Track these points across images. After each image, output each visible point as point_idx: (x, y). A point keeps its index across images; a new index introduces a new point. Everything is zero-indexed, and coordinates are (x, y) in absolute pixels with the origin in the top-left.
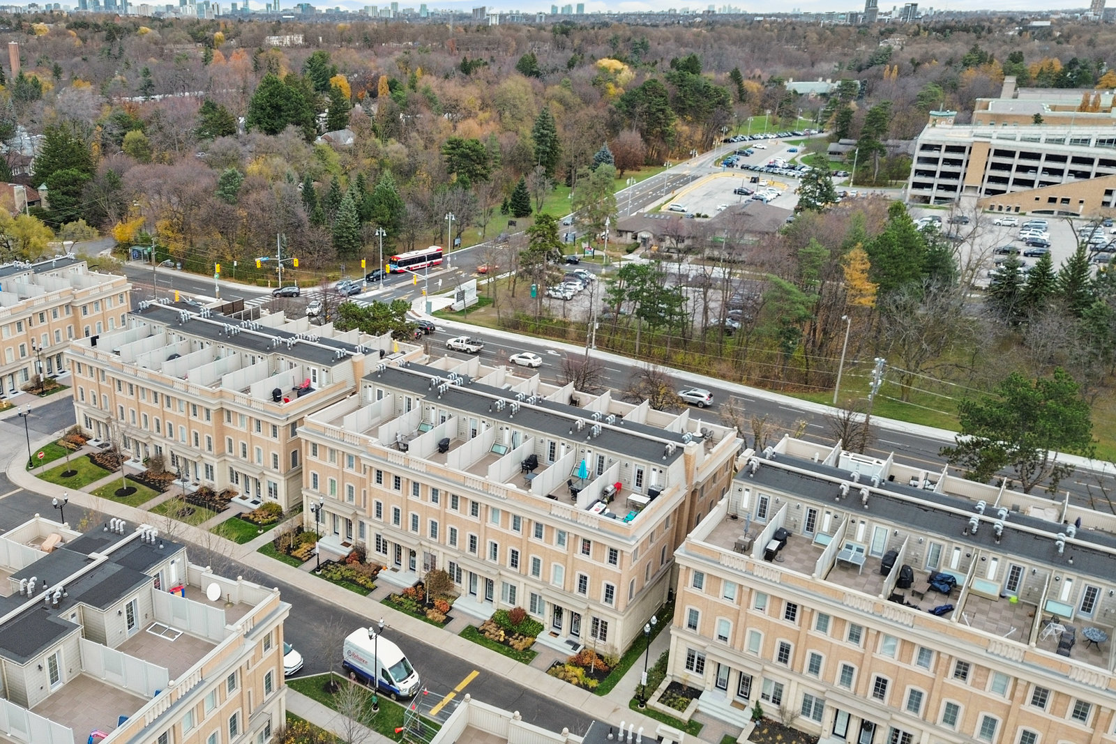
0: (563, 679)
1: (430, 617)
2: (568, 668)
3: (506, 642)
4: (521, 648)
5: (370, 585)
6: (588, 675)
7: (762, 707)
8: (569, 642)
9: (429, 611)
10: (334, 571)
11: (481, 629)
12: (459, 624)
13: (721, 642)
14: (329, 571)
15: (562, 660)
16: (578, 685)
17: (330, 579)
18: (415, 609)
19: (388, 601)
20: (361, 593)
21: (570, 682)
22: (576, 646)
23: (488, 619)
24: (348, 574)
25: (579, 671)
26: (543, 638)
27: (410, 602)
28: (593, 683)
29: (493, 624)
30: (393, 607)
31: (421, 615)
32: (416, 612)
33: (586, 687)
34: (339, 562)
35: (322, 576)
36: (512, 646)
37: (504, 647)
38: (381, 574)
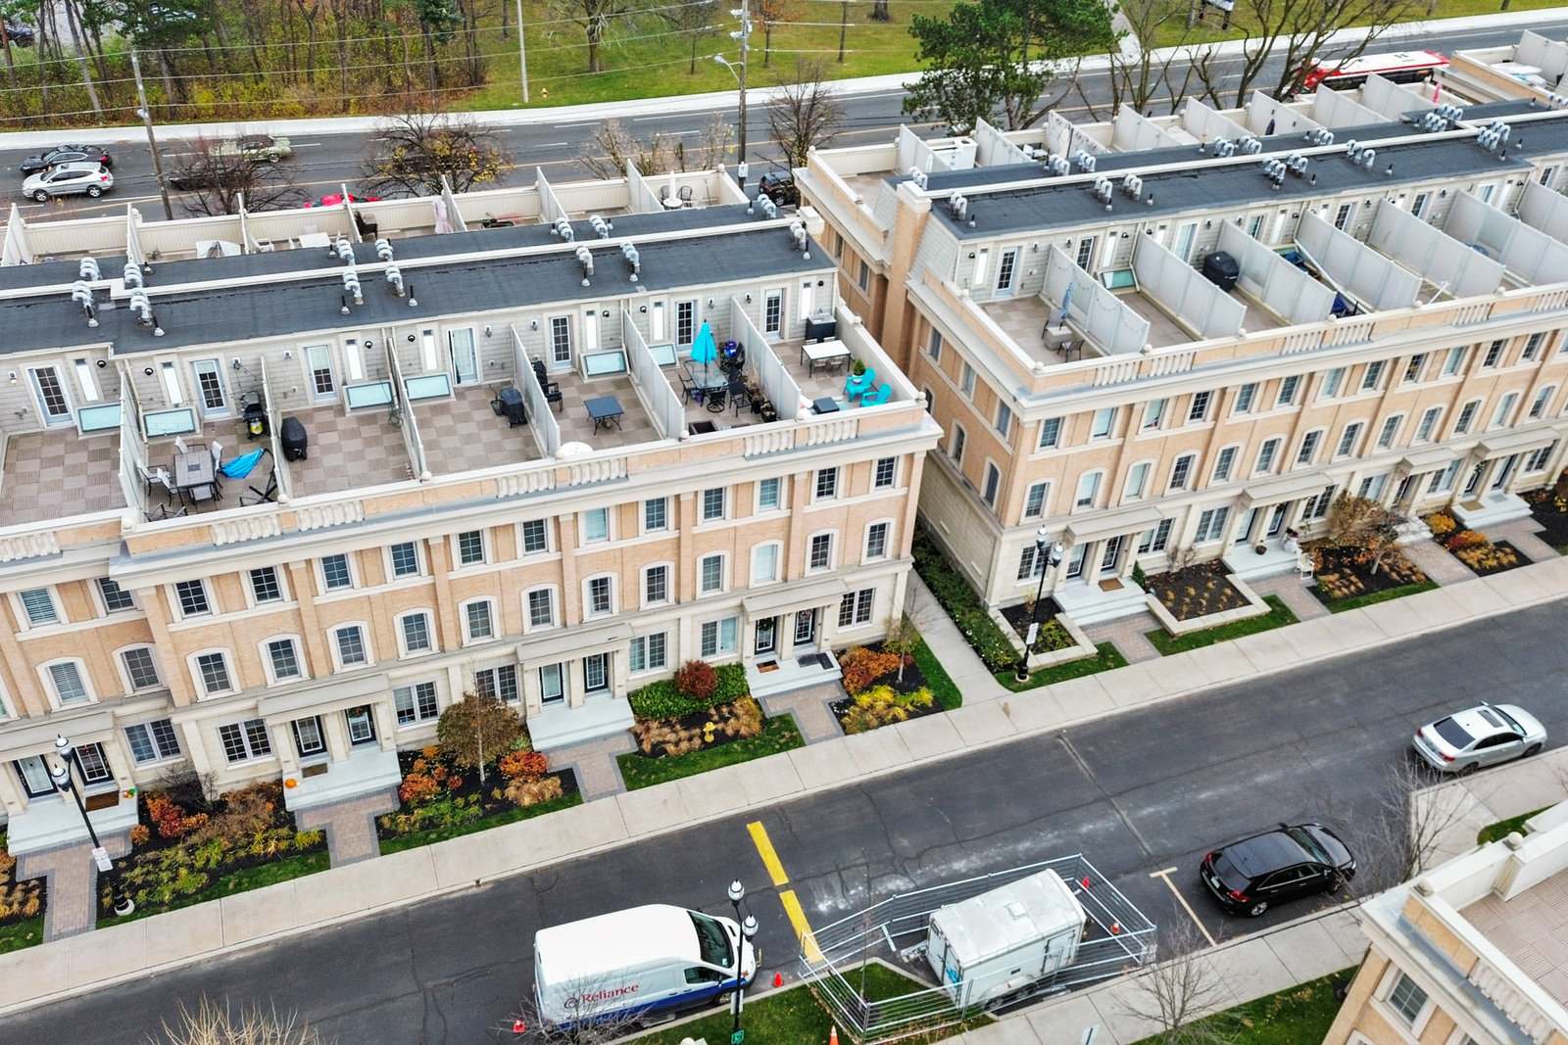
0: (882, 723)
1: (527, 801)
2: (865, 700)
3: (720, 736)
4: (756, 727)
5: (301, 841)
6: (902, 689)
7: (1142, 567)
8: (805, 661)
9: (511, 792)
10: (165, 876)
11: (647, 747)
12: (597, 772)
13: (1085, 508)
14: (145, 884)
15: (839, 696)
16: (911, 716)
17: (181, 900)
18: (475, 810)
19: (389, 838)
20: (310, 870)
21: (896, 720)
22: (822, 659)
23: (632, 723)
24: (214, 854)
25: (884, 694)
26: (760, 684)
27: (444, 807)
28: (926, 696)
29: (655, 725)
30: (426, 841)
31: (506, 812)
32: (487, 814)
33: (923, 711)
34: (138, 849)
35: (143, 911)
36: (737, 736)
37: (727, 749)
38: (293, 800)
